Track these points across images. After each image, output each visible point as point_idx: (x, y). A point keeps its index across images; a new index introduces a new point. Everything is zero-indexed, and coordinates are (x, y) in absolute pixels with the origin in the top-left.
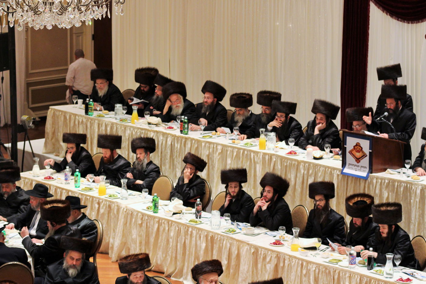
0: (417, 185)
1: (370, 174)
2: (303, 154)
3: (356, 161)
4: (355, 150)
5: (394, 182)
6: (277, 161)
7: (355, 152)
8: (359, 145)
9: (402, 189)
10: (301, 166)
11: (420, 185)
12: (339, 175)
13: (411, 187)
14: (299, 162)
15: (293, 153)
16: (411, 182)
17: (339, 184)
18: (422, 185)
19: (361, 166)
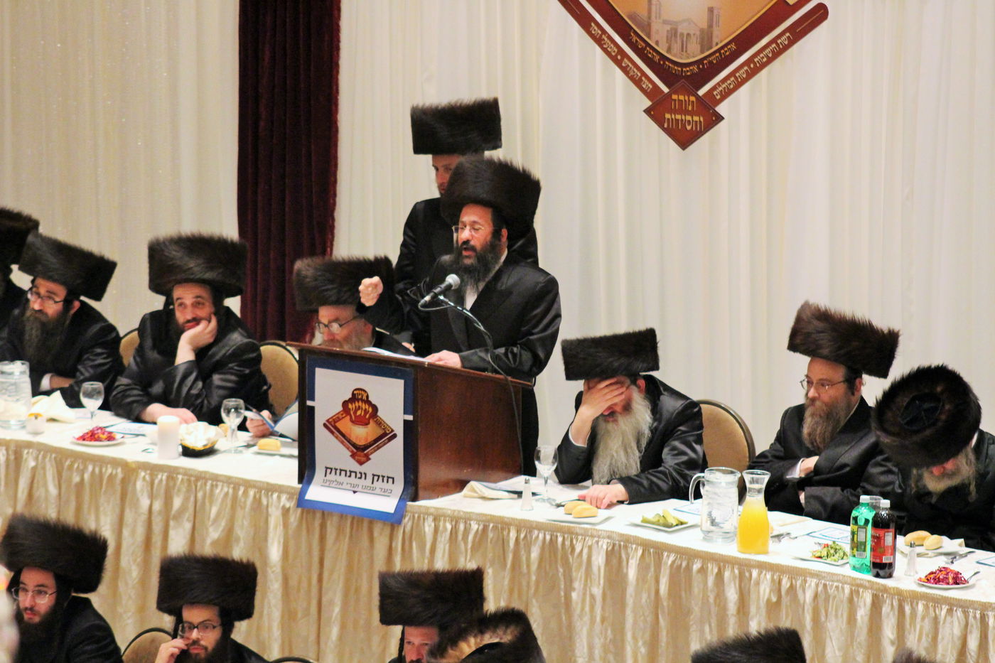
0: (592, 536)
1: (410, 503)
2: (140, 437)
3: (353, 456)
4: (348, 417)
5: (503, 529)
6: (44, 468)
7: (350, 423)
8: (365, 398)
9: (535, 554)
10: (139, 484)
11: (604, 538)
12: (288, 510)
13: (568, 543)
14: (129, 470)
15: (104, 437)
16: (569, 528)
17: (292, 543)
18: (609, 536)
19: (374, 475)
